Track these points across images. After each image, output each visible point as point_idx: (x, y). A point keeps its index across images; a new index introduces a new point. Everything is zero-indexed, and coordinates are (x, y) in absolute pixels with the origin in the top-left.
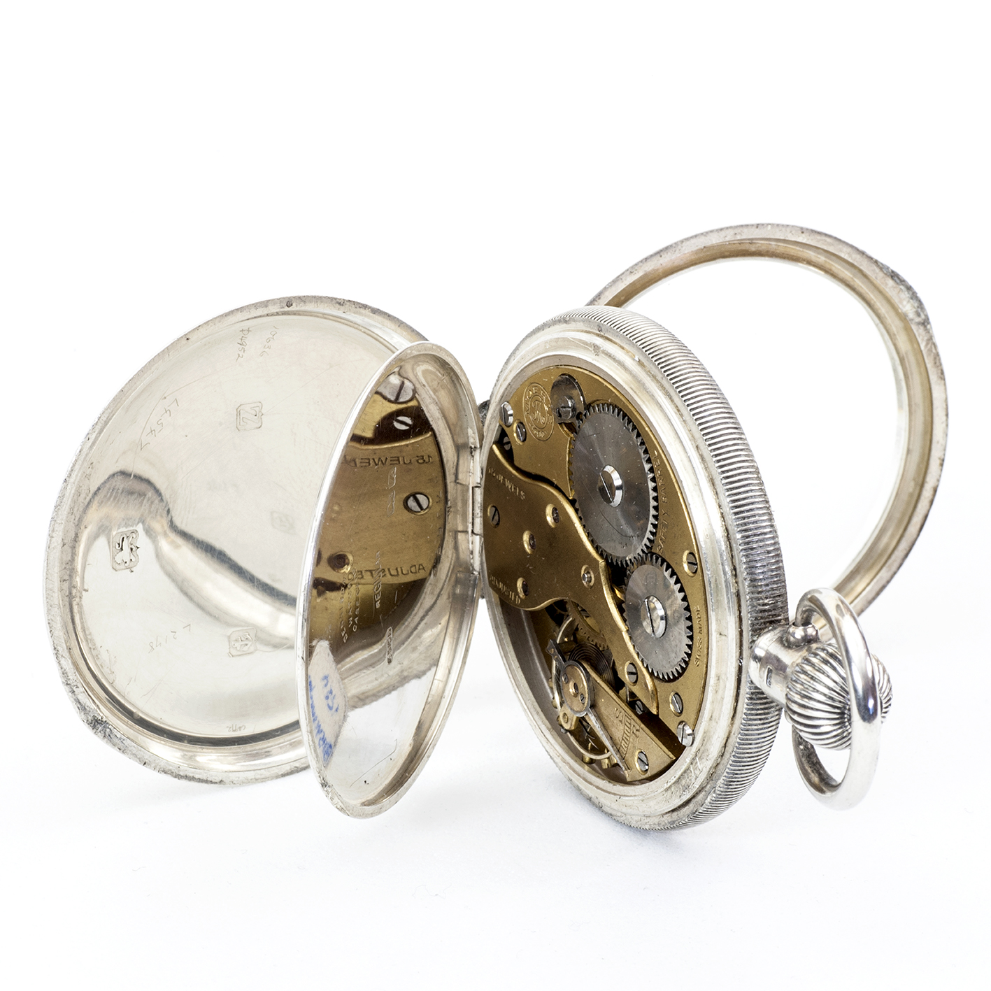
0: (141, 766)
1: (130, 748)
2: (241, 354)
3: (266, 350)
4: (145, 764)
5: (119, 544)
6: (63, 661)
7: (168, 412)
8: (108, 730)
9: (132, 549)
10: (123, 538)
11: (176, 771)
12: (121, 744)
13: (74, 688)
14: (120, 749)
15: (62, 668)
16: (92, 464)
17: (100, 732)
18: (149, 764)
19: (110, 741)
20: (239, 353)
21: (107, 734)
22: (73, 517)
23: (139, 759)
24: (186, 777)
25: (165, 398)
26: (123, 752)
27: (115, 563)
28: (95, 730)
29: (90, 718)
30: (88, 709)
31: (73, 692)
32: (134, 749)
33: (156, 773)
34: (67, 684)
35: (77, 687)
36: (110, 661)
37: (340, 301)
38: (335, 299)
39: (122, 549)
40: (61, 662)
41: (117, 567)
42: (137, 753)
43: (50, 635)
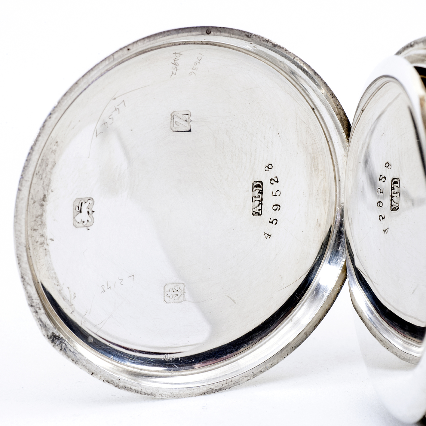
0: (89, 375)
1: (81, 361)
2: (175, 71)
3: (194, 71)
4: (92, 374)
5: (78, 207)
6: (29, 288)
7: (117, 110)
8: (64, 345)
9: (88, 212)
10: (82, 203)
11: (116, 382)
12: (74, 356)
13: (37, 310)
14: (73, 361)
15: (27, 293)
16: (57, 142)
17: (58, 345)
18: (96, 374)
19: (66, 354)
20: (173, 71)
21: (63, 347)
22: (42, 181)
23: (88, 369)
24: (125, 388)
25: (115, 99)
26: (75, 363)
27: (75, 222)
28: (53, 344)
29: (50, 334)
30: (48, 327)
31: (37, 312)
32: (84, 362)
33: (101, 382)
34: (32, 306)
35: (40, 309)
36: (70, 296)
37: (248, 34)
38: (244, 32)
39: (81, 211)
40: (27, 288)
41: (77, 225)
42: (87, 365)
43: (18, 266)
